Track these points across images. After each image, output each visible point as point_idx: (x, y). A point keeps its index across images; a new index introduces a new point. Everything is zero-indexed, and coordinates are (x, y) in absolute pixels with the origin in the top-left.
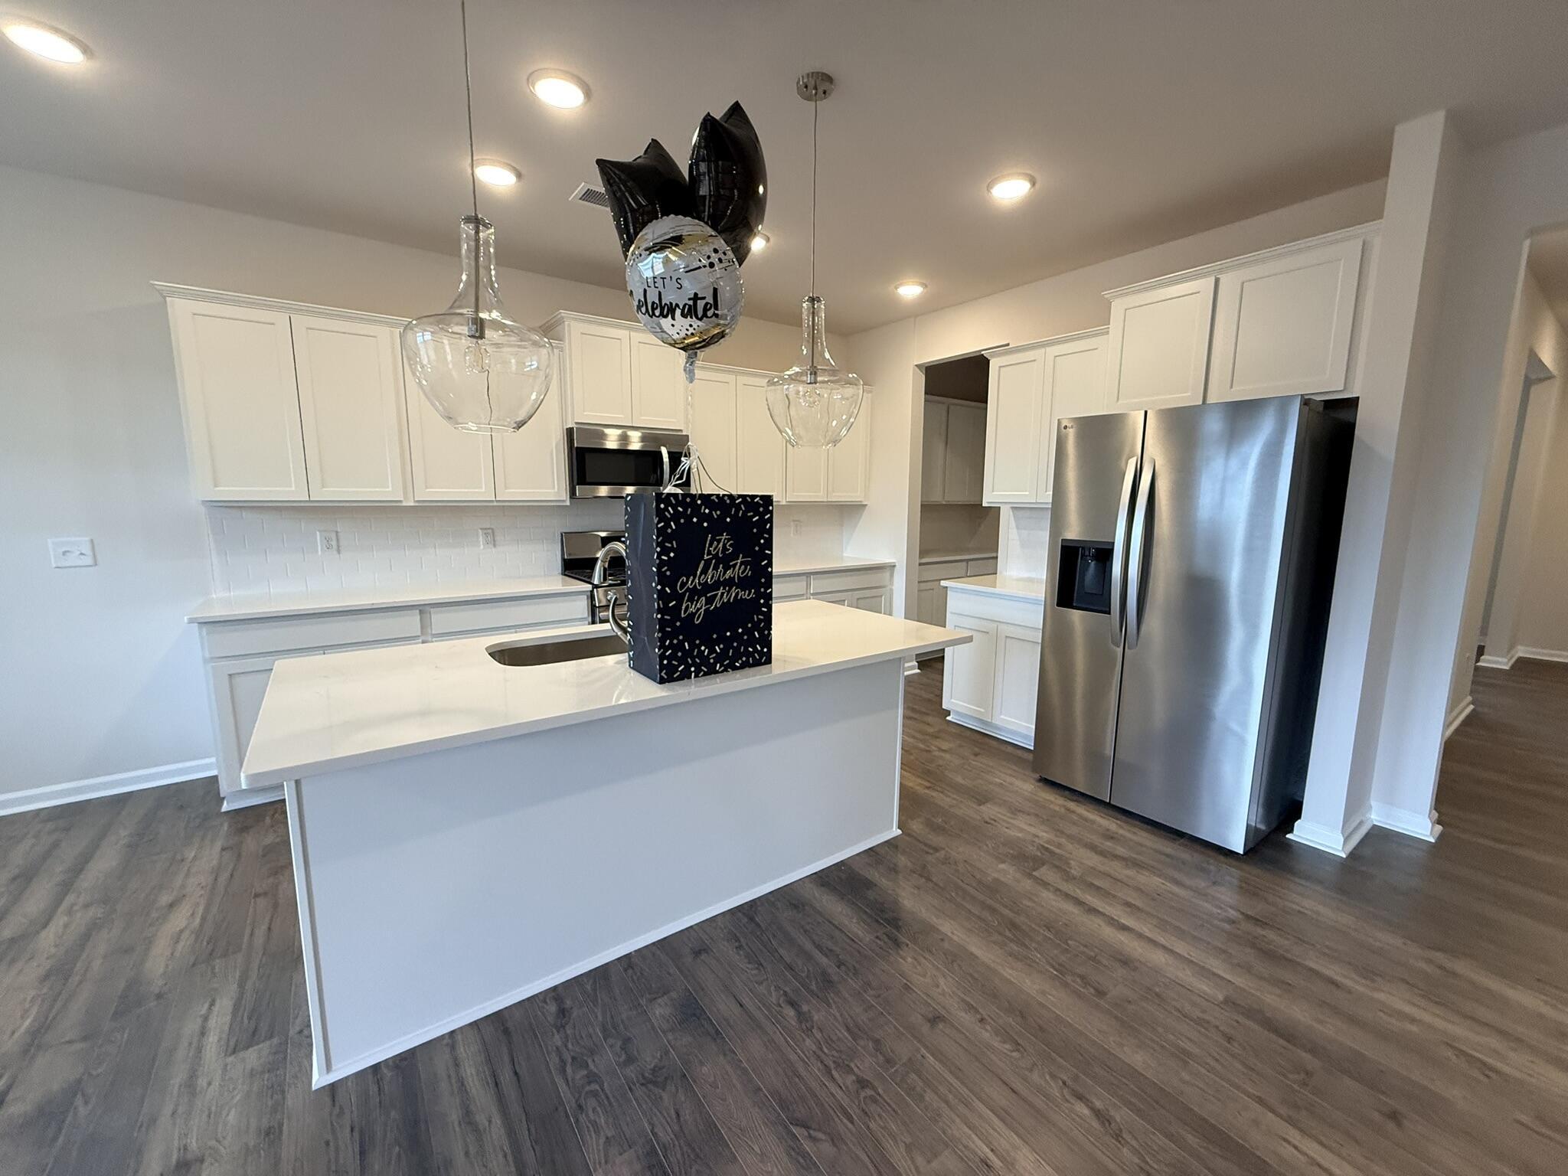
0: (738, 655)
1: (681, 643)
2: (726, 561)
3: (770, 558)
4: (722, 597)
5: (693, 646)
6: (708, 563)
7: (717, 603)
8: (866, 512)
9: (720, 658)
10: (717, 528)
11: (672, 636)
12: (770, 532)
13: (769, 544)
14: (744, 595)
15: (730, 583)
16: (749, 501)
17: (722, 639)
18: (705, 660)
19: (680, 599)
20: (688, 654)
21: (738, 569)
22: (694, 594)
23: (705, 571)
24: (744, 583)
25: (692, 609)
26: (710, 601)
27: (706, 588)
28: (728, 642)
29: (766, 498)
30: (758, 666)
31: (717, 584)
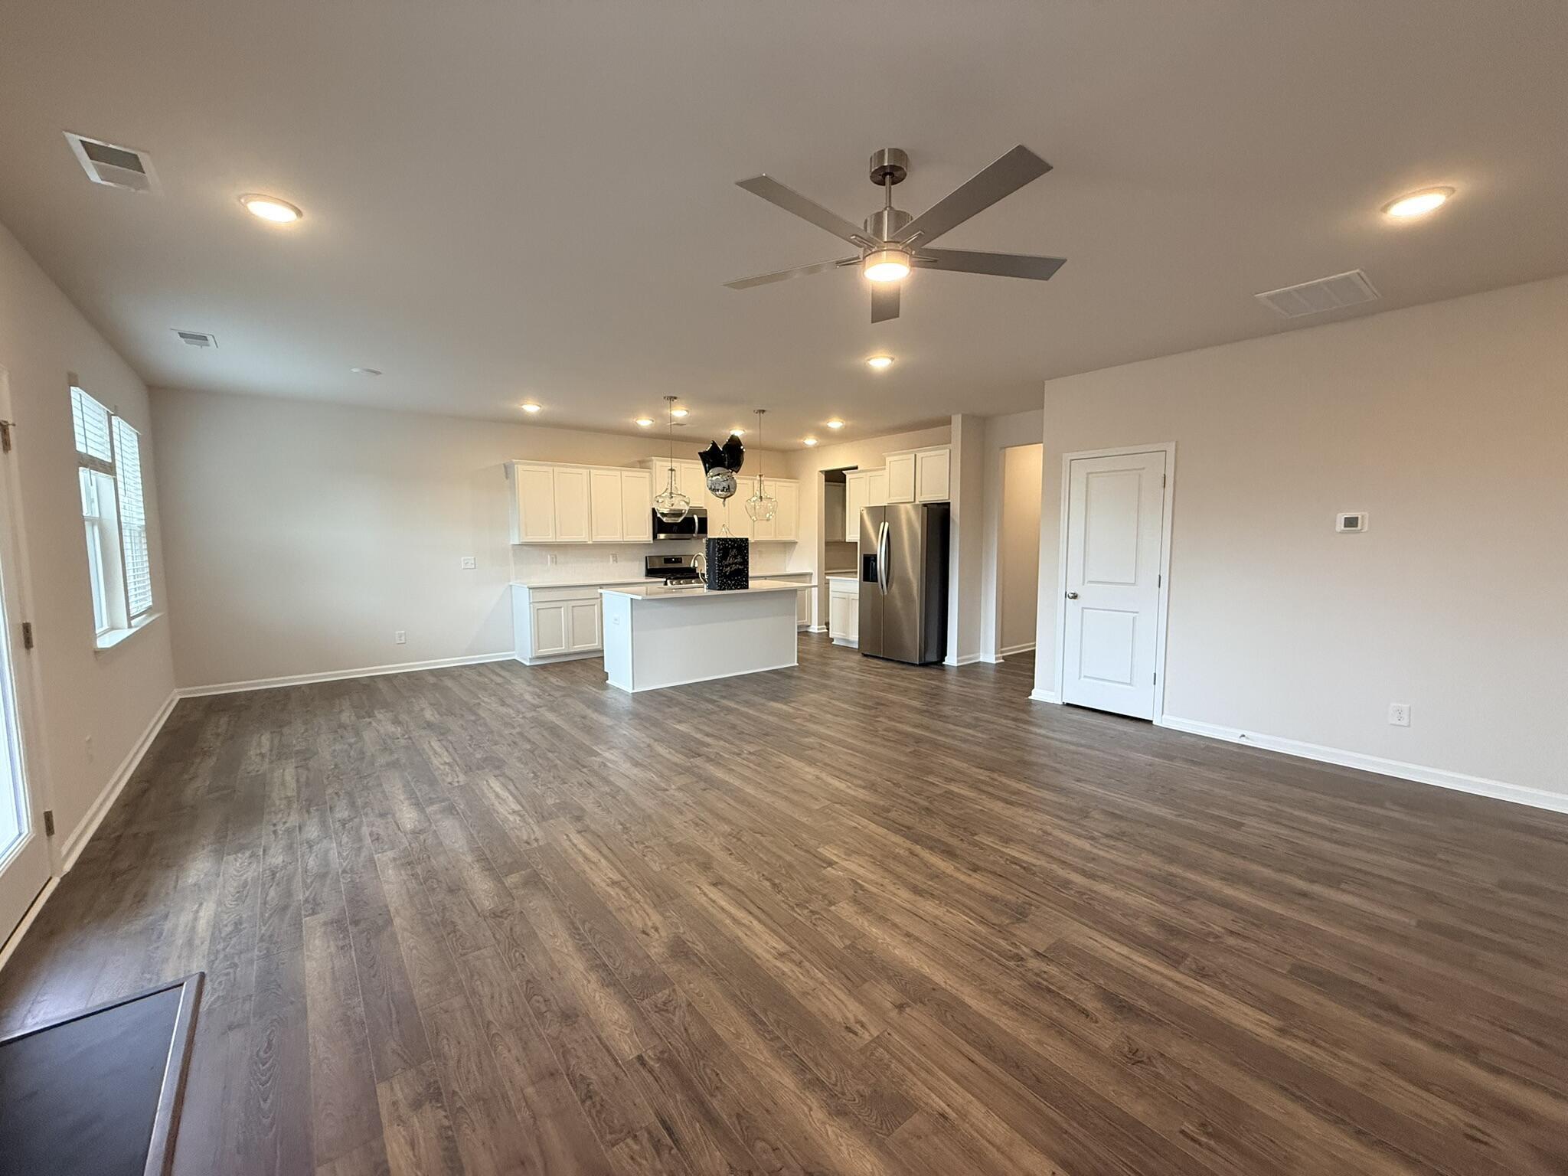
0: (739, 584)
1: (722, 581)
2: (735, 557)
3: (748, 556)
4: (734, 567)
5: (726, 581)
6: (730, 557)
7: (733, 569)
8: (797, 546)
9: (734, 585)
10: (733, 547)
11: (722, 576)
12: (748, 549)
13: (747, 552)
14: (740, 567)
15: (736, 564)
16: (741, 539)
17: (734, 579)
18: (729, 585)
19: (723, 567)
20: (725, 583)
21: (739, 560)
22: (727, 566)
23: (730, 560)
24: (740, 564)
25: (726, 570)
26: (731, 568)
27: (730, 565)
28: (736, 580)
29: (747, 539)
30: (744, 588)
31: (733, 564)
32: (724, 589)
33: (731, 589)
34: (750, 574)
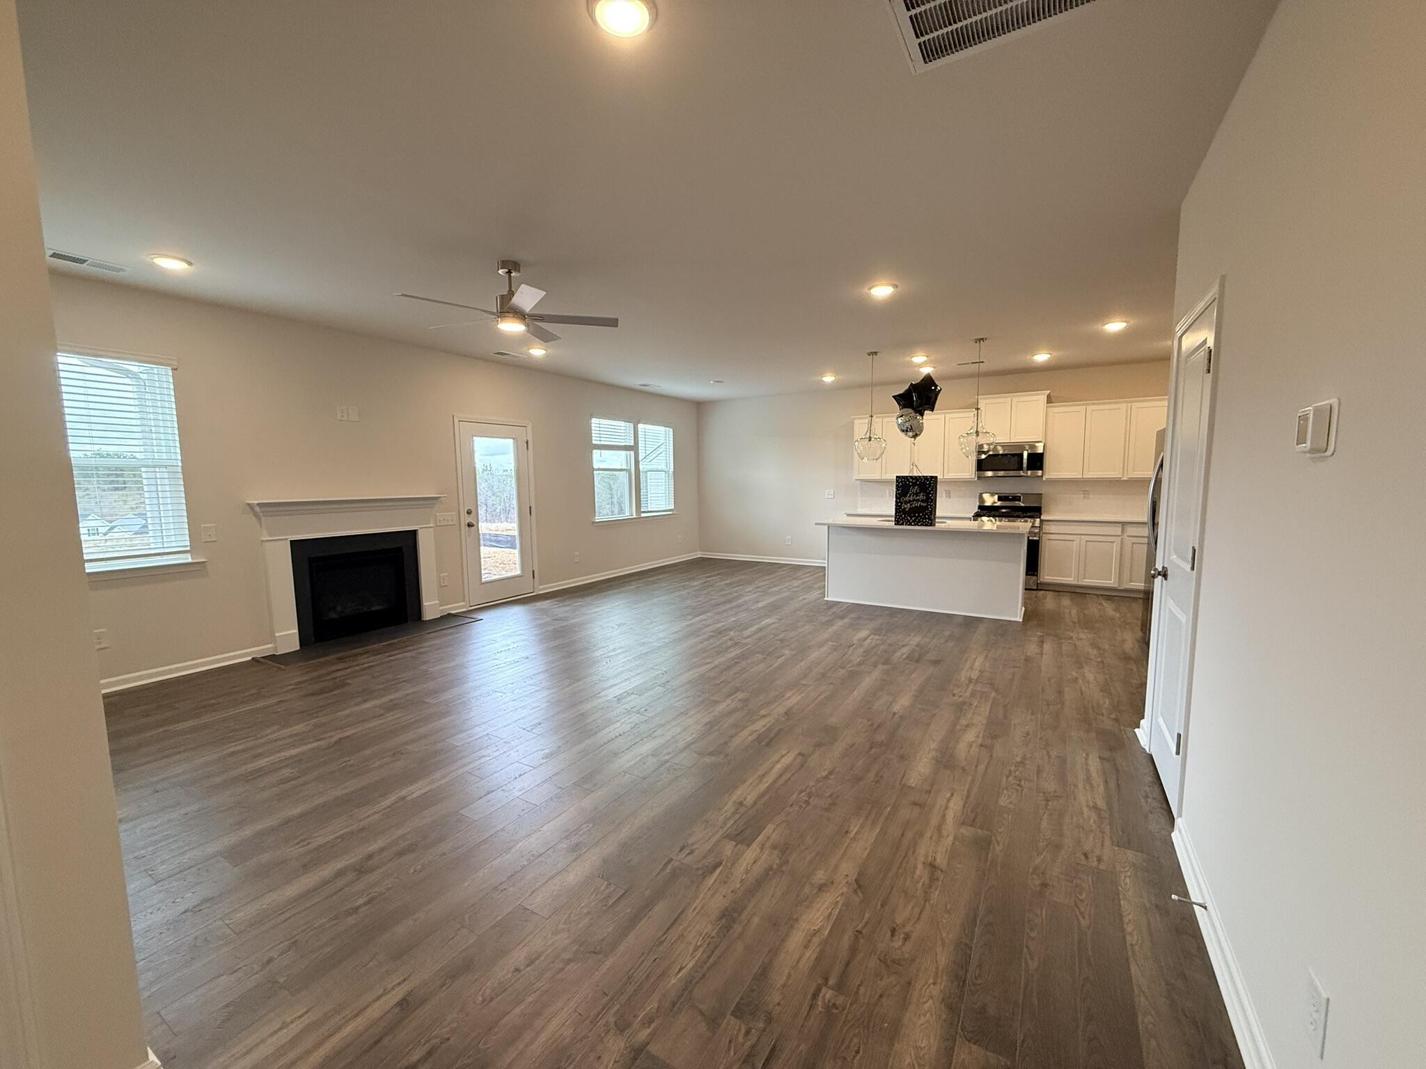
0: (919, 522)
1: (901, 516)
2: (917, 494)
4: (915, 504)
5: (905, 517)
6: (911, 494)
7: (913, 505)
9: (913, 521)
10: (914, 484)
11: (901, 512)
12: (936, 486)
13: (935, 489)
14: (923, 504)
15: (918, 500)
16: (928, 477)
17: (914, 516)
18: (909, 521)
19: (902, 503)
21: (921, 497)
22: (906, 503)
23: (910, 496)
24: (923, 501)
25: (906, 506)
26: (911, 505)
27: (910, 501)
28: (917, 517)
29: (937, 477)
30: (931, 525)
31: (914, 500)
32: (902, 524)
33: (910, 524)
34: (938, 514)
